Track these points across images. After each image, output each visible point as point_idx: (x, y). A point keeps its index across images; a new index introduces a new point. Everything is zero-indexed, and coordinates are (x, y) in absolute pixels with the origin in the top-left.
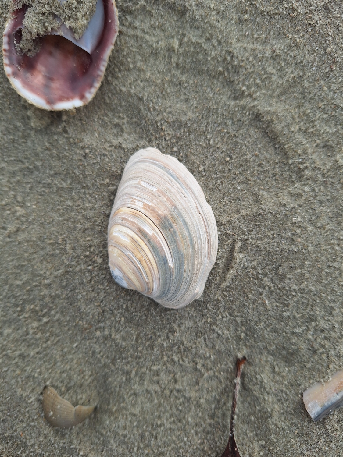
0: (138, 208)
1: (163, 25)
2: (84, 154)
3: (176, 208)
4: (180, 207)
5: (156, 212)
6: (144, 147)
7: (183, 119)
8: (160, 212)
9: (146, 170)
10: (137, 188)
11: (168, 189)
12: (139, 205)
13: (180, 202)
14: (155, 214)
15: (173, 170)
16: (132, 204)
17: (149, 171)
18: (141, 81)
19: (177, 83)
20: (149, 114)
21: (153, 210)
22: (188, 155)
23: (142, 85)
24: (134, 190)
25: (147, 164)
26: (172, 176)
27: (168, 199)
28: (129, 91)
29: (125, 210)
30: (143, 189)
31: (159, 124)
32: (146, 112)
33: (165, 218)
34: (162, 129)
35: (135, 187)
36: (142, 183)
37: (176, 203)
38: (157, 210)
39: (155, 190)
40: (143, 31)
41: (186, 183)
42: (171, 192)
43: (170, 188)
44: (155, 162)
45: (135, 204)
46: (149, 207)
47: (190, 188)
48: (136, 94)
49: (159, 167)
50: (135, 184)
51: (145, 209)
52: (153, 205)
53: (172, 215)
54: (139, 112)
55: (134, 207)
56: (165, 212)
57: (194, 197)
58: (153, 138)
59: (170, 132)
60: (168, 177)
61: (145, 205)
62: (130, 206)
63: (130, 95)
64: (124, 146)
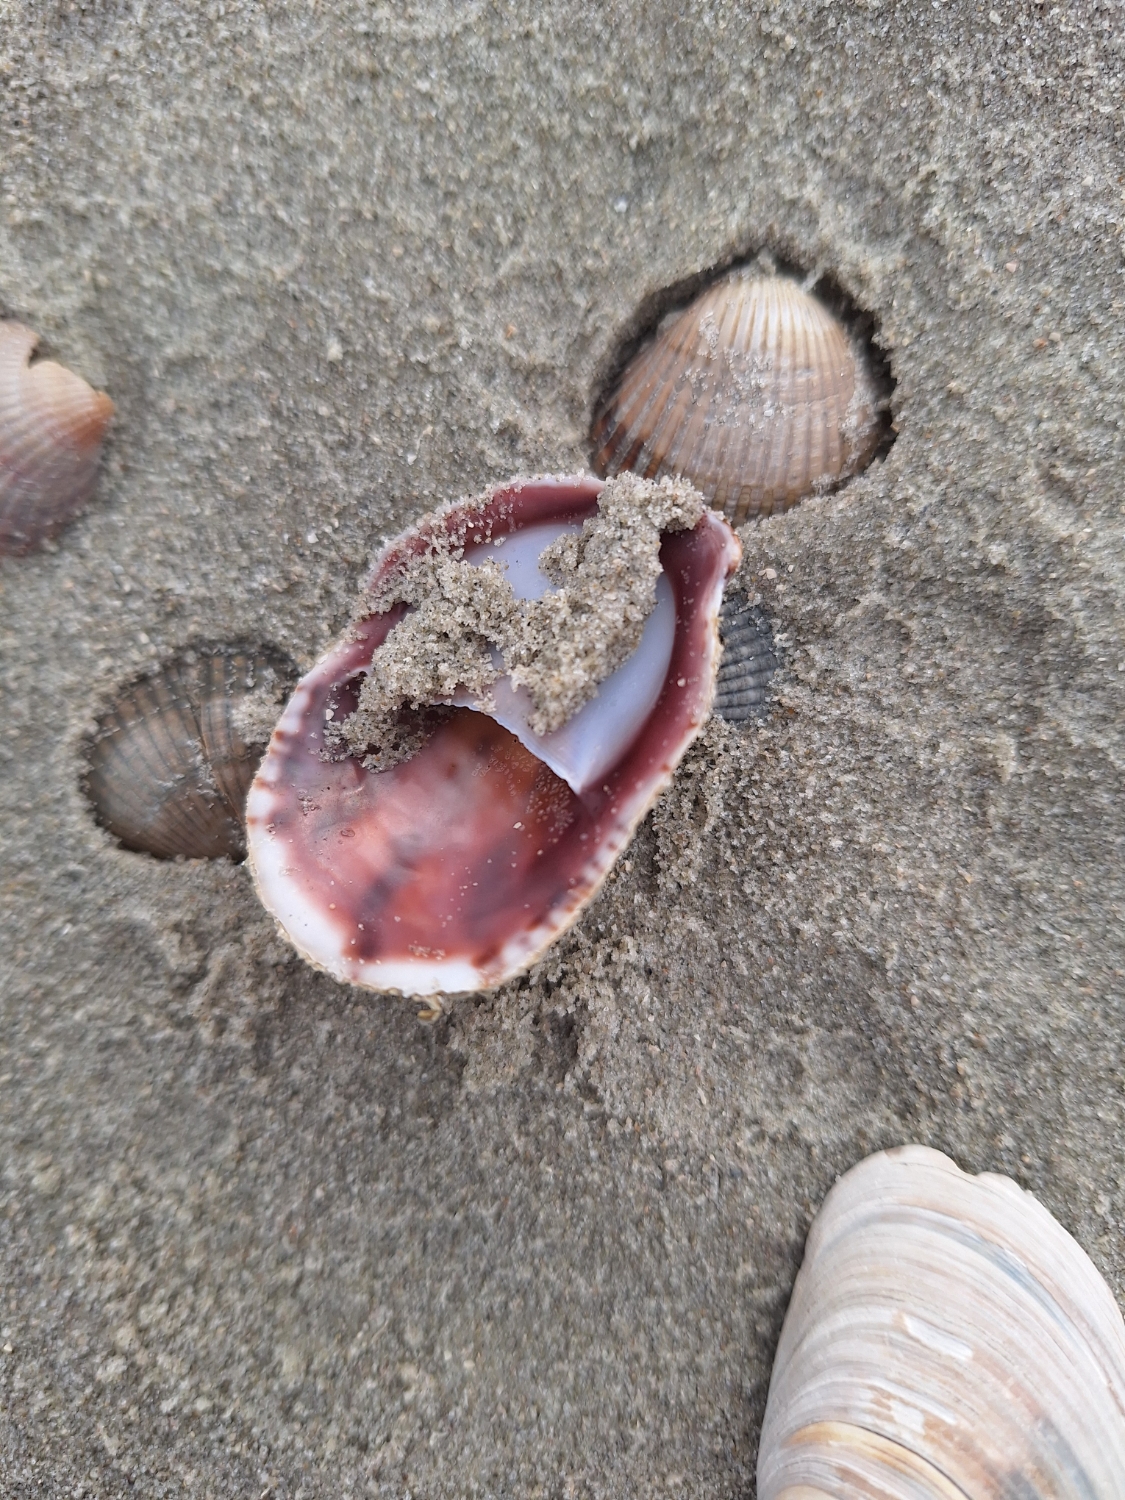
0: (907, 1437)
1: (952, 673)
2: (658, 1175)
3: (1049, 1425)
4: (1060, 1416)
5: (977, 1456)
6: (889, 1144)
7: (1034, 1031)
8: (992, 1454)
9: (919, 1264)
10: (892, 1343)
11: (1010, 1342)
12: (908, 1423)
13: (1058, 1394)
14: (974, 1465)
15: (1015, 1250)
16: (878, 1415)
17: (931, 1268)
18: (874, 896)
19: (1009, 891)
20: (906, 1016)
21: (966, 1448)
22: (1055, 1158)
23: (875, 907)
24: (874, 1352)
25: (917, 1231)
26: (1013, 1273)
27: (1018, 1389)
28: (828, 935)
29: (846, 1434)
30: (916, 1351)
31: (945, 1055)
32: (893, 1010)
33: (1016, 1476)
34: (956, 1071)
35: (882, 1340)
36: (911, 1325)
37: (1047, 1400)
38: (979, 1443)
39: (963, 1354)
40: (875, 701)
41: (1064, 1296)
42: (1021, 1352)
43: (1015, 1334)
44: (945, 1218)
45: (890, 1419)
46: (949, 1434)
47: (1080, 1316)
48: (853, 946)
49: (964, 1239)
50: (882, 1327)
51: (932, 1440)
52: (964, 1425)
53: (1038, 1460)
54: (866, 1009)
55: (889, 1429)
56: (1013, 1451)
57: (1097, 1349)
58: (921, 1104)
59: (985, 1081)
60: (1002, 1287)
61: (932, 1424)
62: (868, 1420)
63: (830, 948)
64: (808, 1135)
